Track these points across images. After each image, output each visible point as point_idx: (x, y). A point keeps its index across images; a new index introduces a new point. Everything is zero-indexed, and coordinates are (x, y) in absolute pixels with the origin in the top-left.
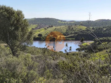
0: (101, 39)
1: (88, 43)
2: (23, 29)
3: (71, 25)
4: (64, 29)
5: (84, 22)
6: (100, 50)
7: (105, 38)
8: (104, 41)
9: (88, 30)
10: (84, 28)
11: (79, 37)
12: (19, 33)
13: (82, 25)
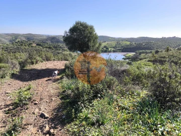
0: (141, 51)
1: (131, 54)
2: (94, 41)
3: (119, 41)
4: (114, 44)
5: (128, 39)
6: (141, 59)
7: (144, 51)
8: (143, 53)
9: (131, 45)
10: (128, 43)
11: (125, 49)
12: (91, 44)
13: (127, 41)
